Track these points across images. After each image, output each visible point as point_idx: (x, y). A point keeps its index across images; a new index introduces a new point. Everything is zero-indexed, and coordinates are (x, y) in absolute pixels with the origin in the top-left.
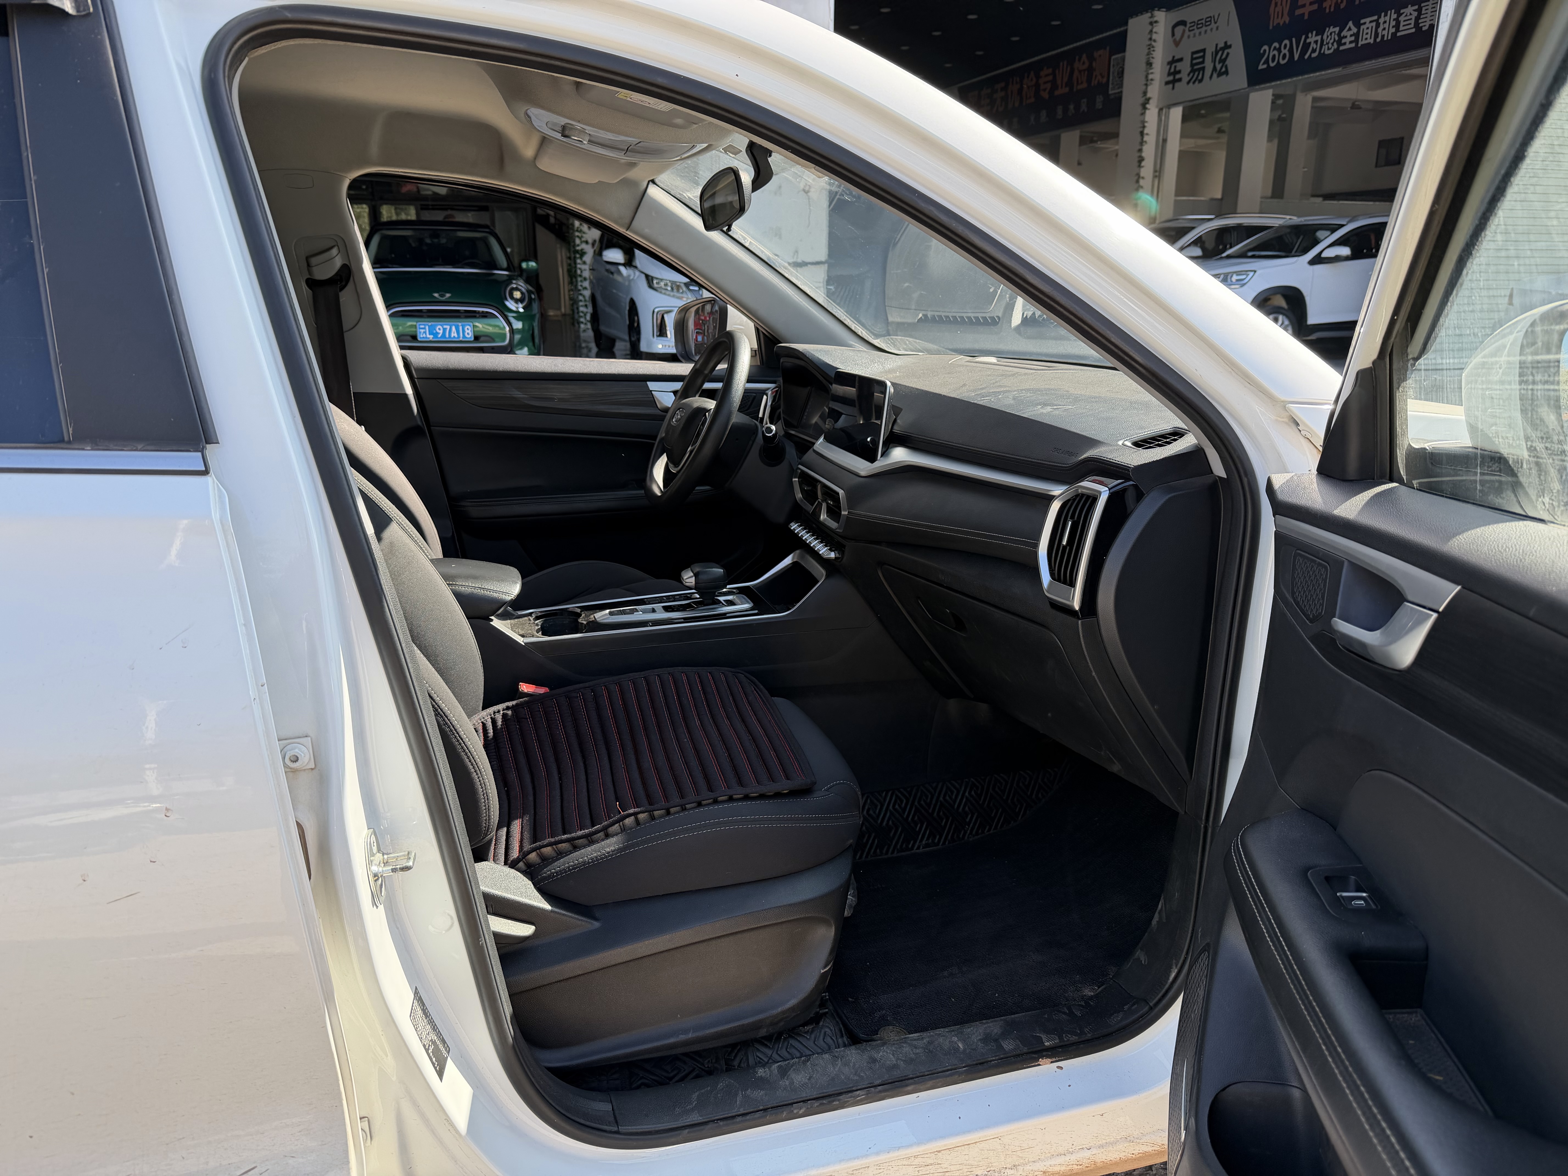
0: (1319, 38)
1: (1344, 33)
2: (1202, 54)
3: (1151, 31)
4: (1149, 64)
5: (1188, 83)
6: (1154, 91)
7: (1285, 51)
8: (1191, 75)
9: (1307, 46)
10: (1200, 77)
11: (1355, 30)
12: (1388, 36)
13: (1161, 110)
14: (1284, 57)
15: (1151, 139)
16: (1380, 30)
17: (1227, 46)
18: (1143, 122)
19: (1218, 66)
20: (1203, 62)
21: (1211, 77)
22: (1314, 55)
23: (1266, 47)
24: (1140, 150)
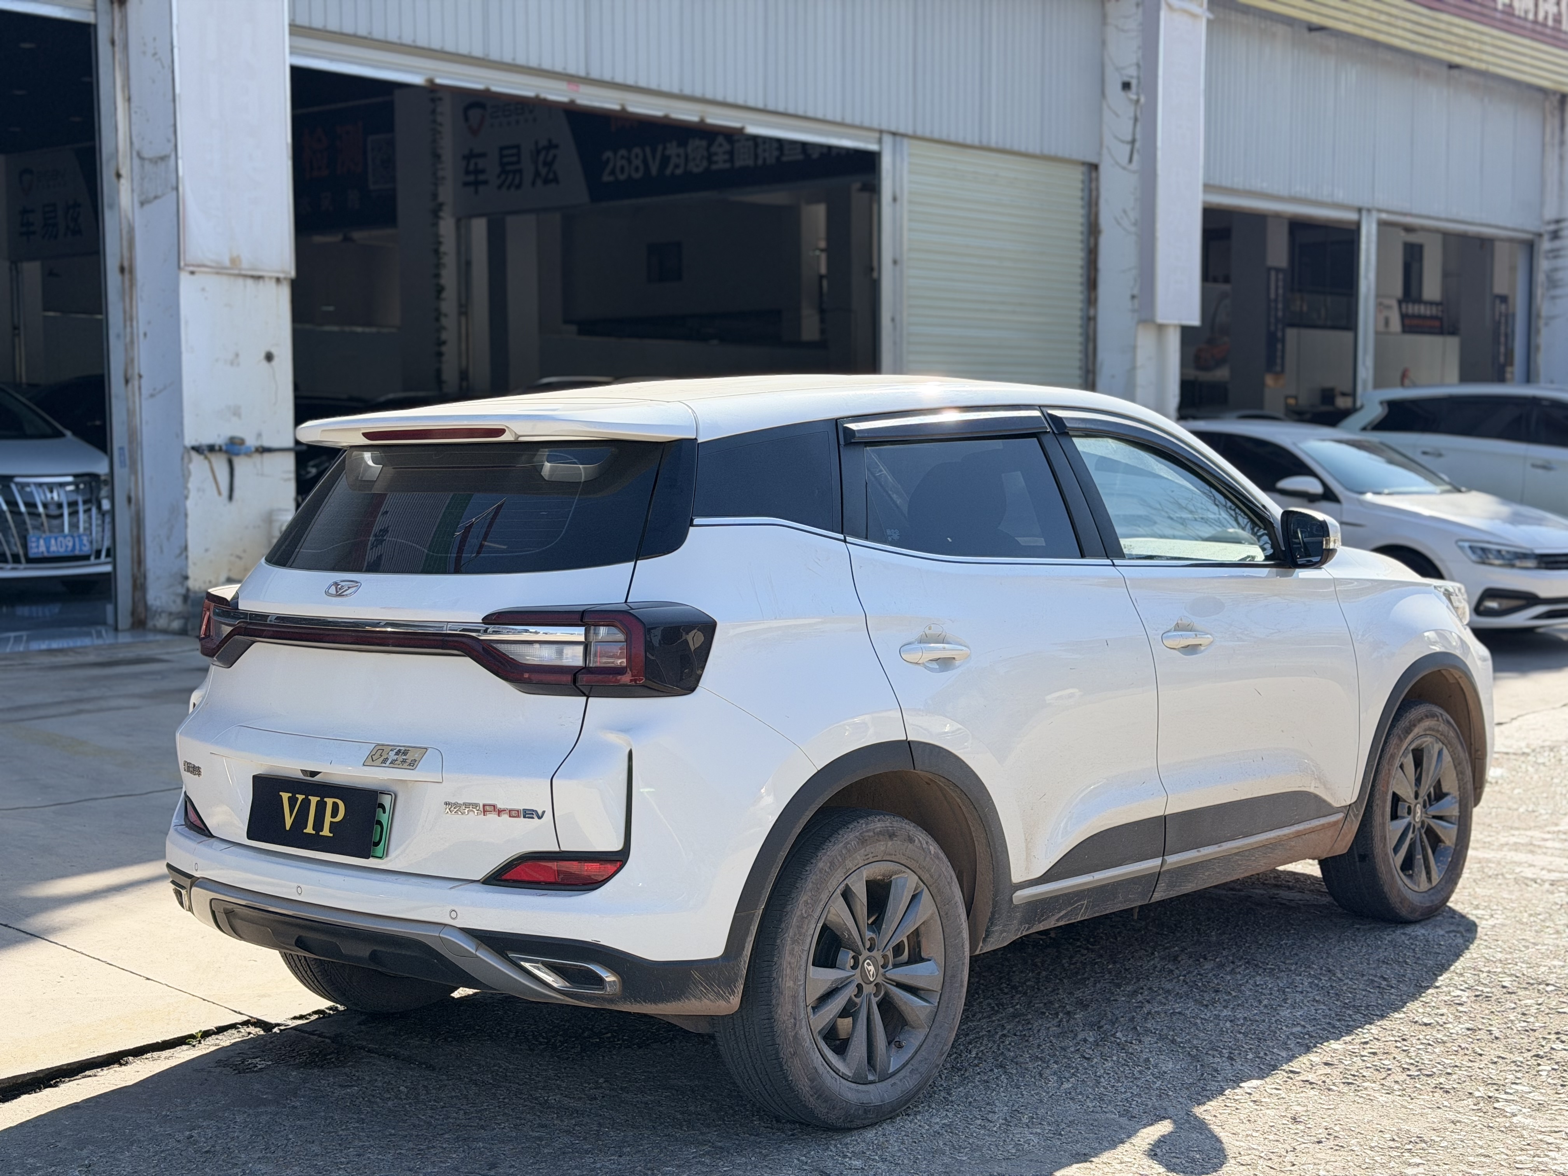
0: (681, 151)
1: (714, 149)
2: (514, 151)
3: (434, 112)
4: (437, 157)
5: (500, 187)
6: (447, 193)
7: (638, 162)
8: (503, 177)
9: (665, 160)
10: (517, 181)
11: (727, 147)
12: (771, 161)
13: (458, 221)
14: (637, 169)
15: (450, 261)
16: (760, 150)
17: (551, 146)
18: (437, 235)
19: (543, 171)
20: (518, 162)
21: (533, 184)
22: (679, 172)
23: (608, 154)
24: (437, 276)
